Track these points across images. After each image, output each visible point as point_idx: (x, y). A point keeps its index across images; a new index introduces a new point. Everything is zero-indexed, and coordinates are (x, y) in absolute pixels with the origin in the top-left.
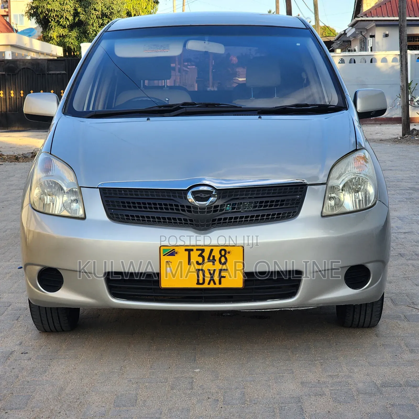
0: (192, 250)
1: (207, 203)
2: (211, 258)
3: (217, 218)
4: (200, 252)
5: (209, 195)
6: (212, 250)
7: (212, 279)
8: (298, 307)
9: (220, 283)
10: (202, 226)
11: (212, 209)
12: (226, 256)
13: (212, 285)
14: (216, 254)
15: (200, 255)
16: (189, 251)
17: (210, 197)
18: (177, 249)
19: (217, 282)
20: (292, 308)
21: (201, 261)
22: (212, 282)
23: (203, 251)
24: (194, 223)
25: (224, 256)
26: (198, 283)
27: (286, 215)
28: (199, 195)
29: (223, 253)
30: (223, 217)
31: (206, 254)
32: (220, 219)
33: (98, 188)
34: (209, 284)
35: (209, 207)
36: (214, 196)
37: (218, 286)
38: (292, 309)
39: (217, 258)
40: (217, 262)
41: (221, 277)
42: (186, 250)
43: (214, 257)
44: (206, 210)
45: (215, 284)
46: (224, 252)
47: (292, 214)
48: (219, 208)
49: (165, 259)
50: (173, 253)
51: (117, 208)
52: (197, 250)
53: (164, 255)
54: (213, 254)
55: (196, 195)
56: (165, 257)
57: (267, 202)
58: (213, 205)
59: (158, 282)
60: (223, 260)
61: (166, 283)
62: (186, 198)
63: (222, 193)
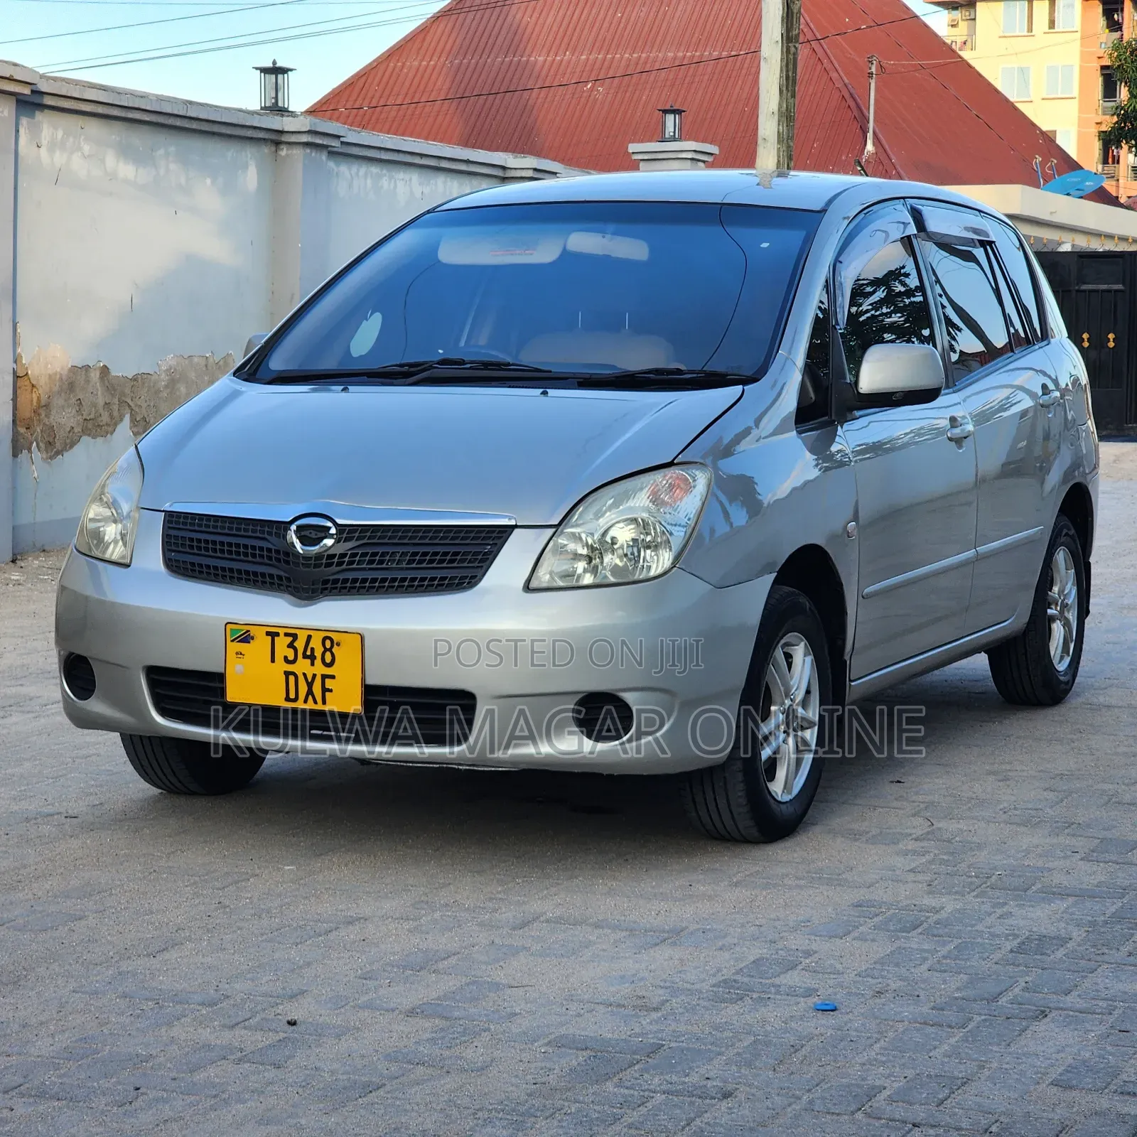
0: (277, 634)
1: (316, 549)
2: (308, 653)
3: (331, 578)
4: (291, 639)
5: (323, 535)
6: (309, 637)
7: (310, 692)
8: (474, 765)
9: (324, 702)
10: (306, 591)
11: (324, 561)
12: (333, 650)
13: (310, 705)
14: (316, 644)
15: (291, 645)
16: (273, 635)
17: (325, 537)
18: (253, 631)
19: (319, 699)
20: (460, 764)
21: (291, 658)
22: (310, 697)
23: (295, 637)
24: (292, 584)
25: (330, 650)
26: (288, 699)
27: (457, 581)
28: (306, 533)
29: (328, 644)
30: (341, 577)
31: (300, 645)
32: (336, 581)
33: (163, 511)
34: (305, 701)
35: (319, 556)
36: (331, 536)
37: (320, 707)
38: (461, 767)
39: (318, 654)
40: (318, 662)
41: (325, 690)
42: (268, 633)
43: (312, 649)
44: (313, 562)
45: (315, 702)
46: (330, 643)
47: (467, 581)
48: (336, 560)
49: (234, 647)
50: (246, 638)
51: (180, 549)
52: (286, 635)
53: (232, 641)
54: (311, 645)
55: (303, 533)
56: (234, 643)
57: (425, 554)
58: (326, 554)
59: (222, 691)
60: (328, 658)
61: (234, 694)
62: (285, 537)
63: (346, 532)
